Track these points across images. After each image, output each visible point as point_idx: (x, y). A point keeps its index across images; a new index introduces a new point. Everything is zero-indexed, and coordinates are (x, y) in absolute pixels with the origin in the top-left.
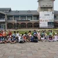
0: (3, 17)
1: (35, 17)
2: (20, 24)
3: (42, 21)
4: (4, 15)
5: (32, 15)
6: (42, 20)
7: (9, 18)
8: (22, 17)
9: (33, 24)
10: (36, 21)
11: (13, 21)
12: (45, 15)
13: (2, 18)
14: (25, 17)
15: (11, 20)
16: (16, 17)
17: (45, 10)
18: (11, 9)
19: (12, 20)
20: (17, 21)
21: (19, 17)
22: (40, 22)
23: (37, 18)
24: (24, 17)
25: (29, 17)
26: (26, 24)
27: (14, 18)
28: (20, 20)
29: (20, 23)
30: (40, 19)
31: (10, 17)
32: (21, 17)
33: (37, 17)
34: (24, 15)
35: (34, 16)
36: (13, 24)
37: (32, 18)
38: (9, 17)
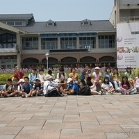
0: (11, 41)
1: (105, 40)
2: (59, 60)
3: (123, 51)
4: (13, 35)
5: (93, 34)
6: (125, 47)
7: (27, 44)
8: (67, 39)
9: (98, 59)
10: (107, 51)
11: (40, 51)
12: (133, 33)
13: (7, 43)
14: (75, 39)
15: (33, 49)
16: (47, 39)
17: (133, 19)
18: (33, 18)
19: (38, 49)
20: (50, 51)
21: (57, 39)
22: (118, 54)
23: (111, 42)
24: (71, 39)
25: (85, 38)
26: (78, 60)
27: (43, 44)
28: (59, 48)
29: (59, 57)
30: (119, 45)
31: (31, 39)
32: (62, 39)
33: (111, 38)
34: (70, 34)
35: (102, 37)
36: (40, 60)
37: (94, 42)
38: (27, 39)
